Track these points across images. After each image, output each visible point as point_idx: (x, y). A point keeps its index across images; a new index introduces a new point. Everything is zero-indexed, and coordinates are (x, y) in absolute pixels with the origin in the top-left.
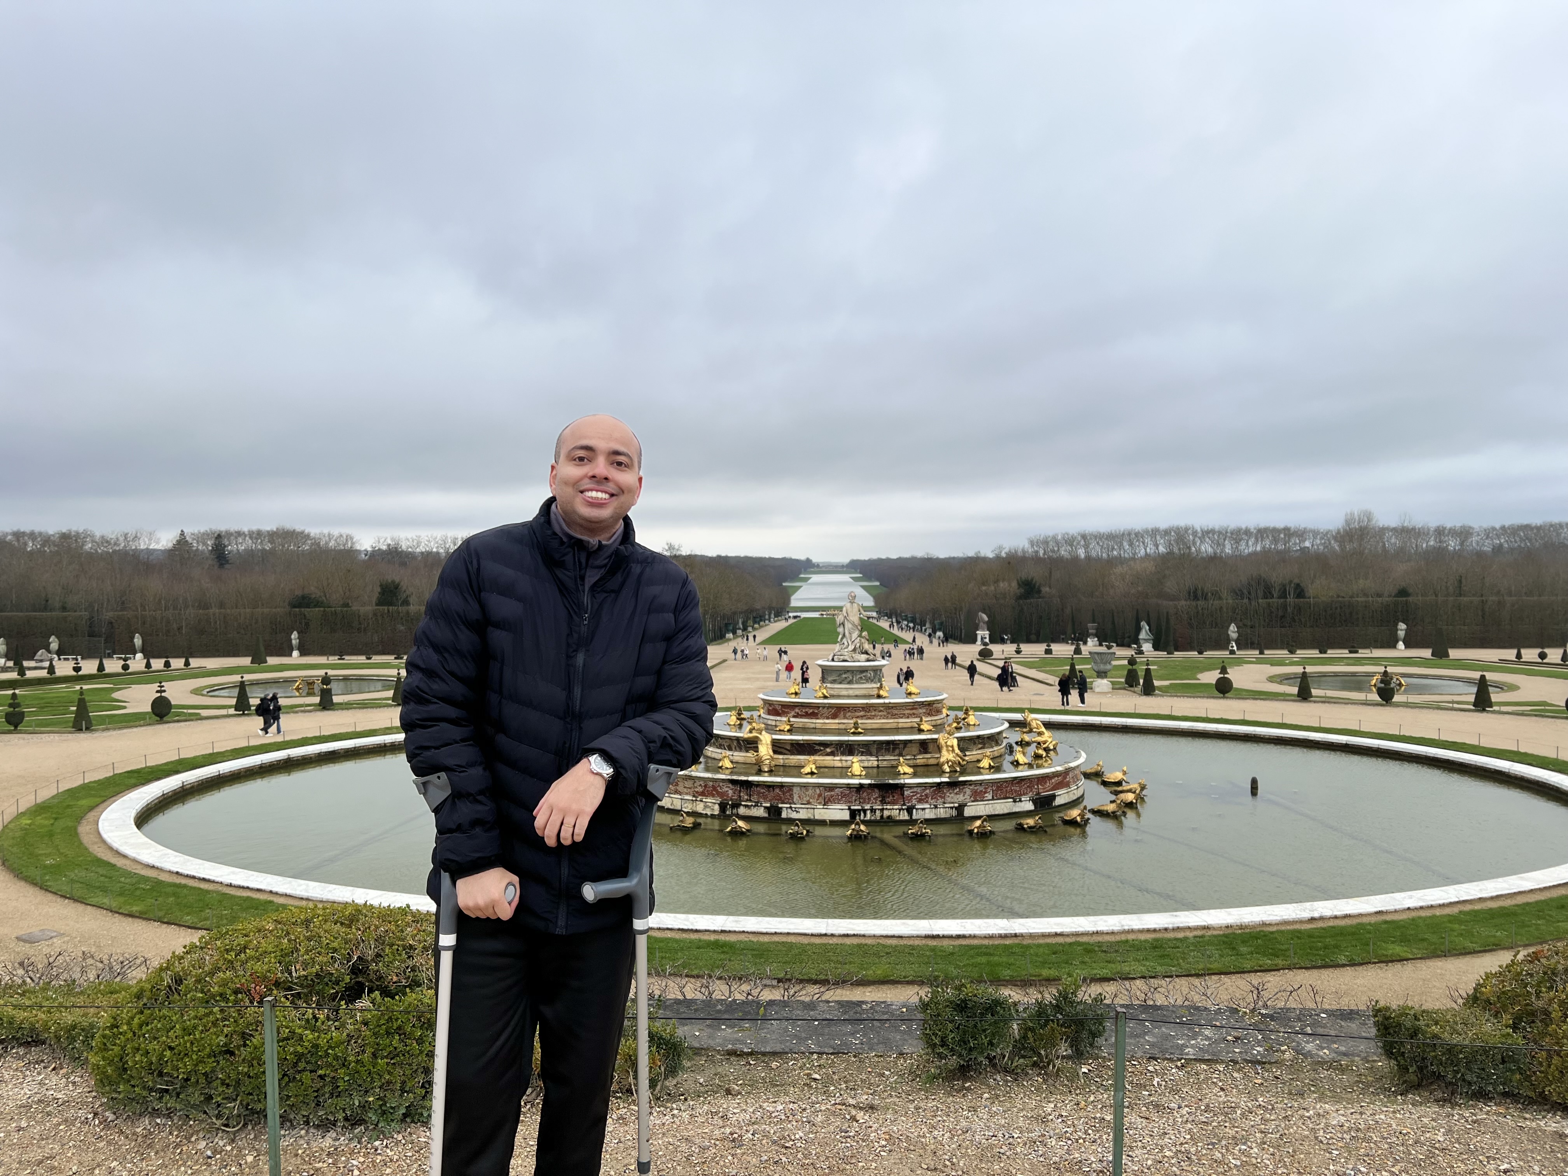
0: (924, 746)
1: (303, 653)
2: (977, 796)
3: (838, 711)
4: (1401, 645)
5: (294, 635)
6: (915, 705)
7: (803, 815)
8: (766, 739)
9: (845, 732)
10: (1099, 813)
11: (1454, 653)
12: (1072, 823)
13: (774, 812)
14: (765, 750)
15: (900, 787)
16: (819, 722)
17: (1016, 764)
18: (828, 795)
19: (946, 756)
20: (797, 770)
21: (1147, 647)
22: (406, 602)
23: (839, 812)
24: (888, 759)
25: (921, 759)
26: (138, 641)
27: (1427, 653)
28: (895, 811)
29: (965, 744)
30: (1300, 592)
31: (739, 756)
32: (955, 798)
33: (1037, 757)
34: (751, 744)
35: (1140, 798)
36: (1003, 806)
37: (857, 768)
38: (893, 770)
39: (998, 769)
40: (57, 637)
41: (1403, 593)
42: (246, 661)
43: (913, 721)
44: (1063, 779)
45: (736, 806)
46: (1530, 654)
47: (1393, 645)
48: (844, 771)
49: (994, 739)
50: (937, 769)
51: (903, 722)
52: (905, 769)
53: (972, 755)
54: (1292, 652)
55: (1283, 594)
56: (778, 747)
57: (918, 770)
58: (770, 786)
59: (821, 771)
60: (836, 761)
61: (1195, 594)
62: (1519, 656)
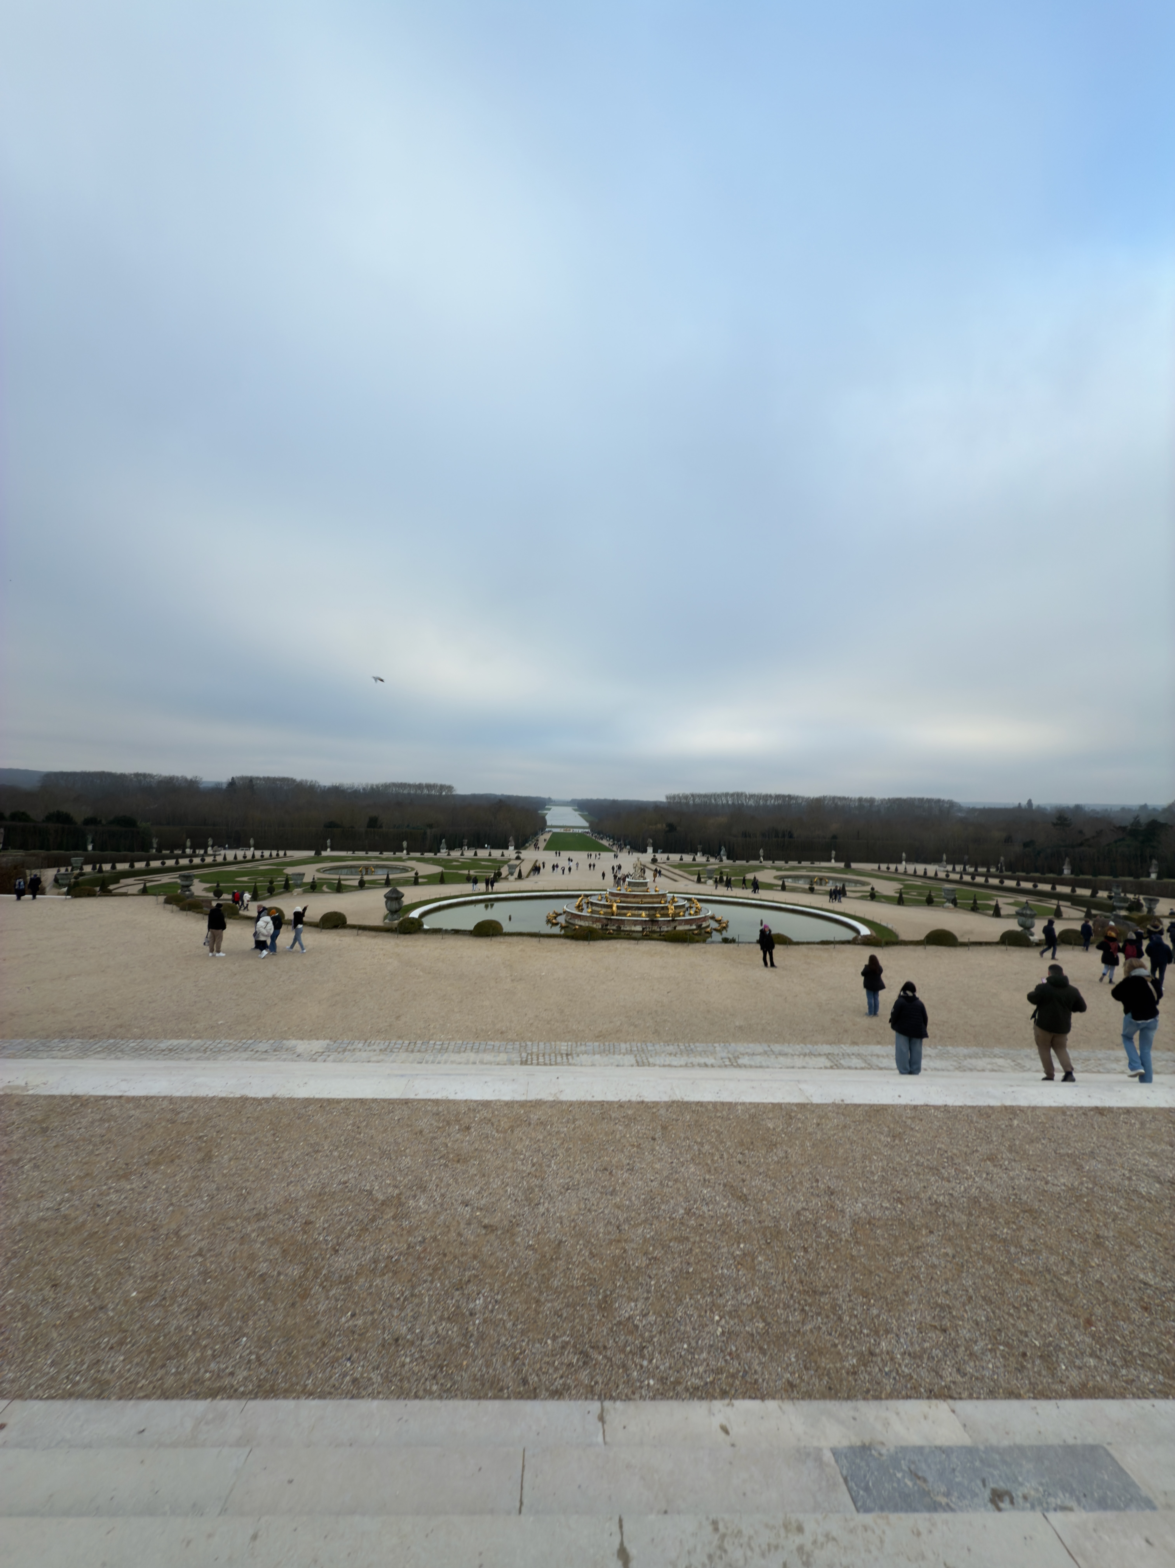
0: (663, 908)
1: (332, 849)
2: (680, 924)
3: (635, 896)
4: (833, 861)
5: (329, 841)
6: (659, 895)
7: (628, 929)
8: (615, 905)
9: (638, 903)
10: (716, 930)
11: (854, 865)
12: (708, 932)
13: (619, 927)
14: (614, 908)
15: (658, 921)
16: (629, 900)
17: (690, 914)
18: (636, 923)
19: (670, 912)
20: (625, 915)
21: (724, 858)
22: (381, 827)
23: (639, 928)
24: (652, 912)
25: (662, 912)
26: (252, 841)
27: (842, 865)
28: (656, 928)
29: (676, 907)
30: (791, 836)
31: (605, 910)
32: (673, 925)
33: (696, 912)
34: (611, 907)
35: (727, 926)
36: (687, 927)
37: (644, 914)
38: (654, 915)
39: (684, 916)
40: (213, 838)
41: (834, 837)
42: (312, 853)
43: (658, 900)
44: (705, 919)
45: (607, 925)
46: (884, 867)
47: (829, 860)
48: (640, 916)
49: (683, 906)
50: (667, 915)
51: (655, 900)
52: (658, 915)
53: (678, 911)
54: (786, 862)
55: (784, 836)
56: (618, 907)
57: (663, 916)
58: (618, 920)
59: (633, 915)
60: (636, 912)
61: (745, 835)
62: (879, 868)
